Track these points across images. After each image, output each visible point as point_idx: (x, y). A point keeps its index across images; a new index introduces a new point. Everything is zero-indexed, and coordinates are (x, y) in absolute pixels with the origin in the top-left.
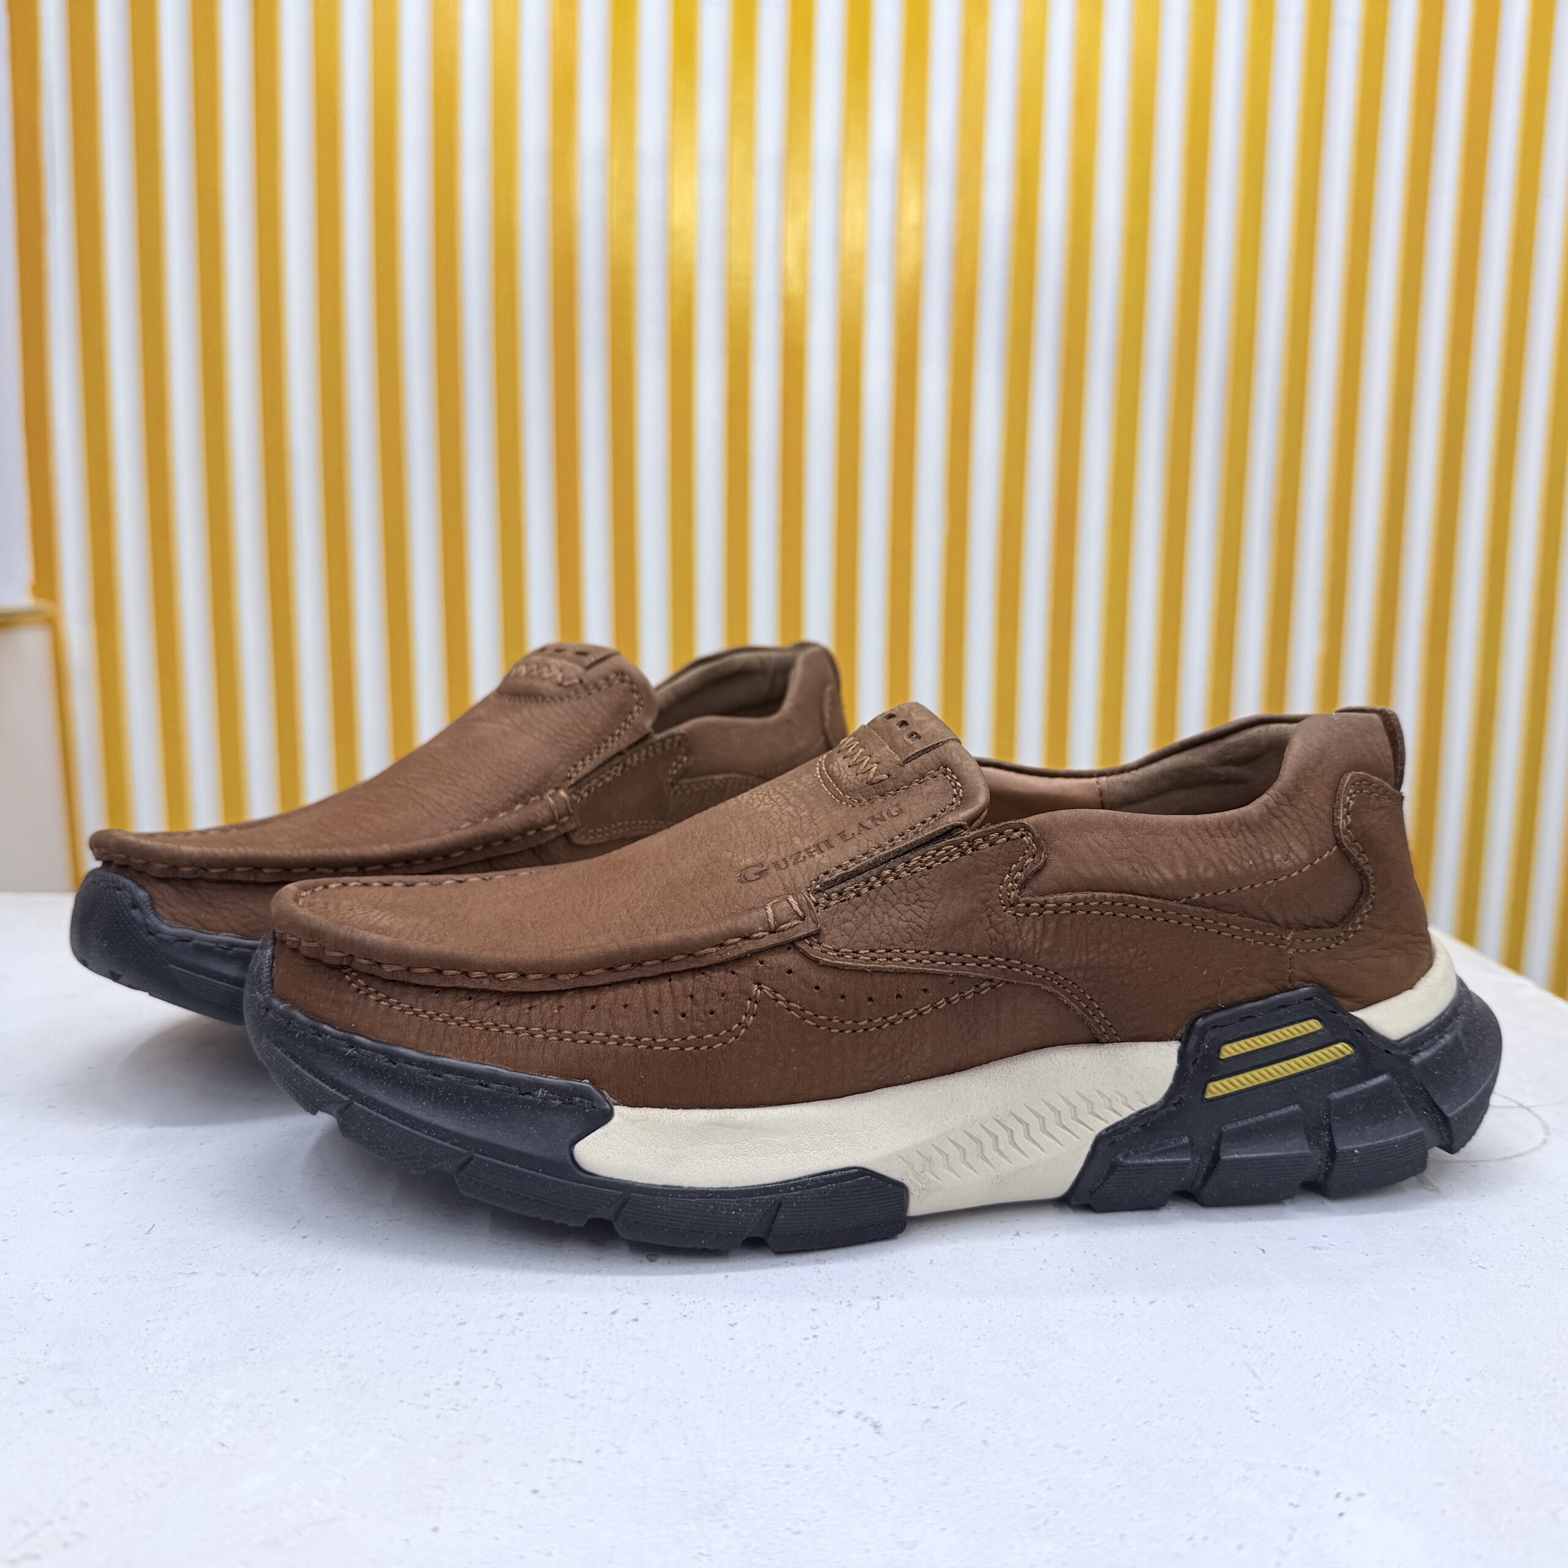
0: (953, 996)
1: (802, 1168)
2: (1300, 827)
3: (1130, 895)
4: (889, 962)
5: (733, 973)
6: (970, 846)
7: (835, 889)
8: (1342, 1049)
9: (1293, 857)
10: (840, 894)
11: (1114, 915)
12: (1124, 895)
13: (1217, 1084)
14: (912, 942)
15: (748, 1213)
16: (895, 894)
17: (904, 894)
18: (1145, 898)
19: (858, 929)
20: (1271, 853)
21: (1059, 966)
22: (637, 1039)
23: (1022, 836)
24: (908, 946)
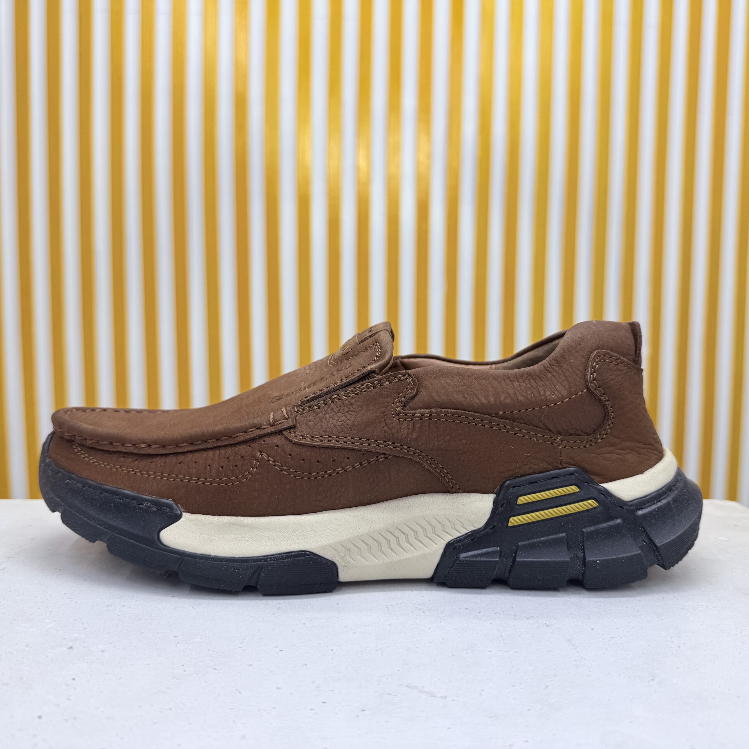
0: (364, 461)
1: (275, 549)
2: (563, 378)
3: (462, 411)
4: (329, 442)
5: (250, 446)
6: (379, 384)
7: (308, 404)
8: (591, 503)
9: (558, 394)
10: (310, 407)
11: (453, 421)
12: (458, 411)
13: (515, 518)
14: (342, 433)
15: (245, 571)
16: (337, 408)
17: (342, 408)
18: (470, 413)
19: (315, 425)
20: (545, 391)
21: (422, 447)
22: (198, 479)
23: (407, 379)
24: (340, 434)
